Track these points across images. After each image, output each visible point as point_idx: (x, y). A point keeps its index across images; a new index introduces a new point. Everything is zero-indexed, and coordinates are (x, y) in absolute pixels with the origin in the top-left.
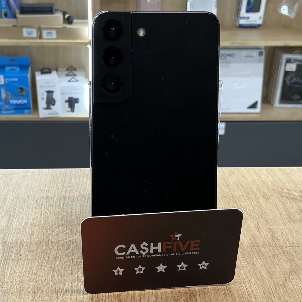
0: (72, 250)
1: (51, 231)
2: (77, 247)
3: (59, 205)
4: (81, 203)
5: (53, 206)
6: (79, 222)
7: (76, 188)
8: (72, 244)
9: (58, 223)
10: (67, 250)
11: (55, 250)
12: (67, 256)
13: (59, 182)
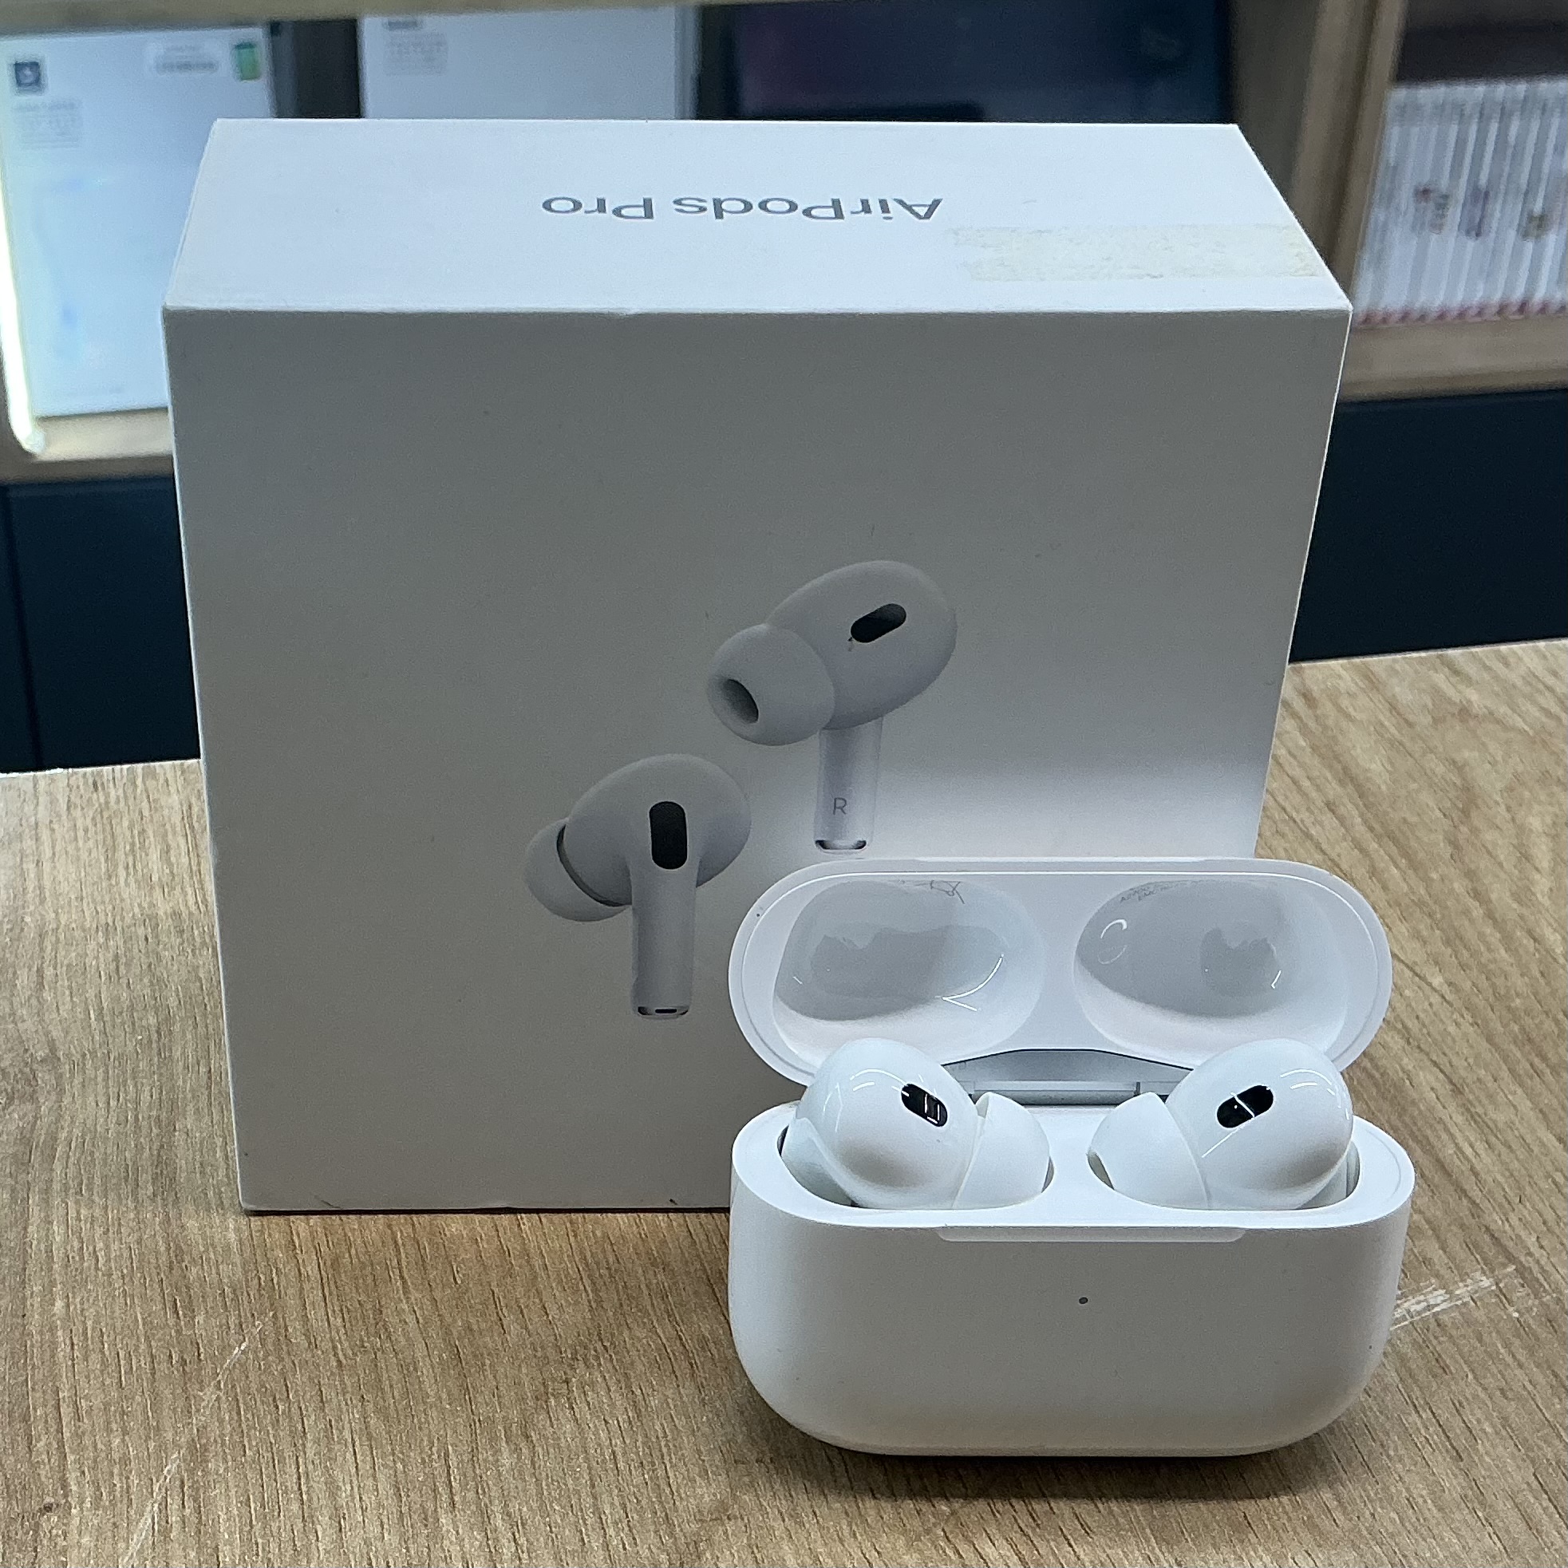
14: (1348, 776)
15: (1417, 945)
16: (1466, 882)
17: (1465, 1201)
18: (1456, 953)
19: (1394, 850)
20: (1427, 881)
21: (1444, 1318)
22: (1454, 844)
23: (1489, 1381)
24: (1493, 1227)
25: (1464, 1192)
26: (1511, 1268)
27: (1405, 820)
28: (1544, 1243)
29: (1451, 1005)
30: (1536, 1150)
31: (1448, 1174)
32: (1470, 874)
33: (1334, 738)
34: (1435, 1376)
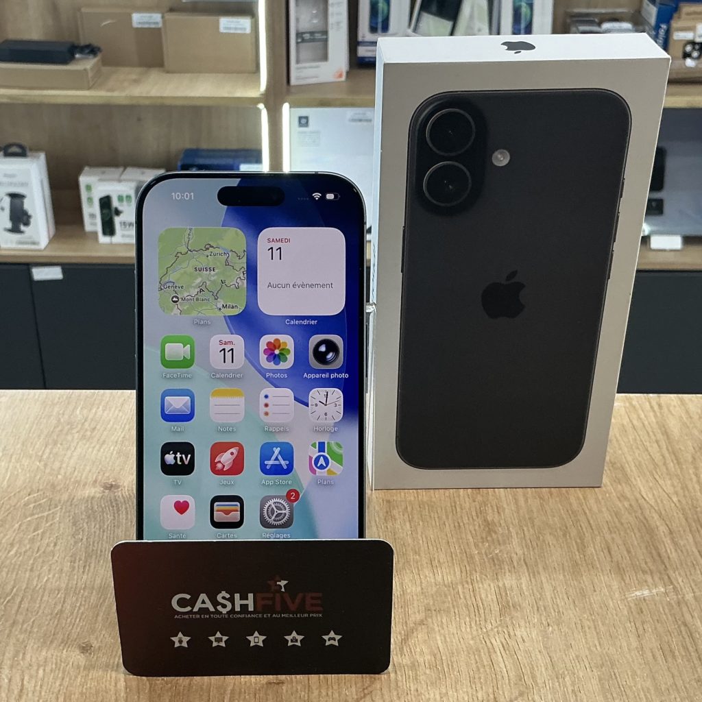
0: (43, 533)
1: (16, 501)
2: (52, 527)
3: (42, 456)
4: (81, 454)
5: (31, 457)
6: (68, 485)
7: (80, 426)
8: (44, 522)
9: (31, 487)
10: (34, 532)
11: (15, 530)
12: (32, 540)
13: (54, 414)
14: (666, 433)
15: (672, 488)
16: (694, 470)
17: (664, 566)
18: (684, 492)
19: (673, 457)
20: (681, 469)
21: (647, 598)
22: (694, 459)
23: (655, 618)
24: (670, 574)
25: (663, 563)
26: (671, 587)
27: (680, 449)
28: (684, 581)
29: (677, 507)
30: (690, 553)
31: (660, 557)
32: (696, 468)
33: (665, 420)
34: (639, 613)
